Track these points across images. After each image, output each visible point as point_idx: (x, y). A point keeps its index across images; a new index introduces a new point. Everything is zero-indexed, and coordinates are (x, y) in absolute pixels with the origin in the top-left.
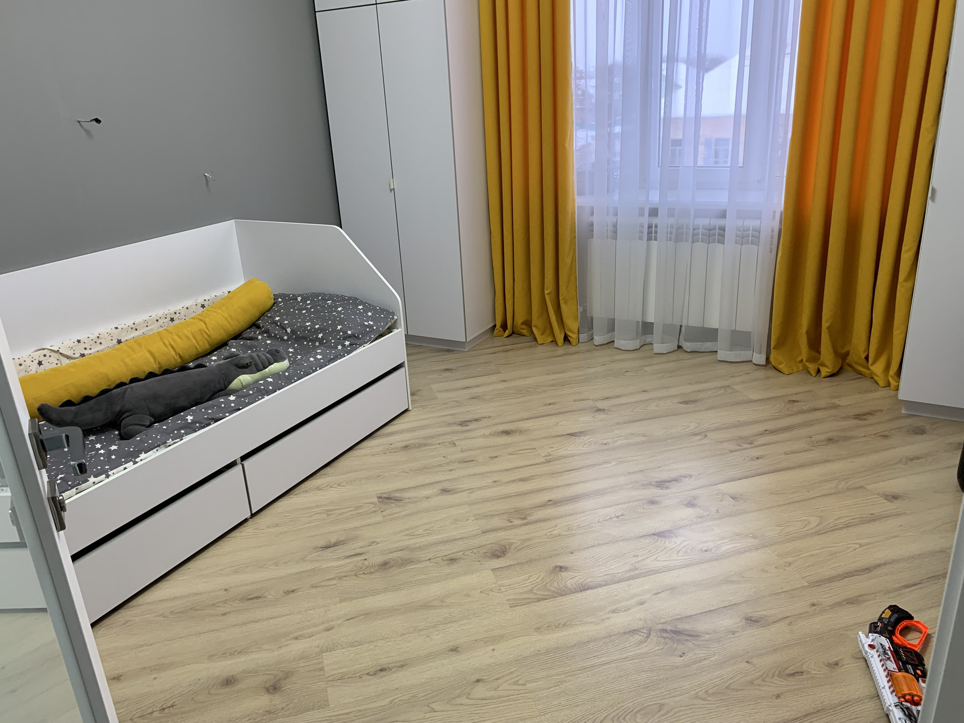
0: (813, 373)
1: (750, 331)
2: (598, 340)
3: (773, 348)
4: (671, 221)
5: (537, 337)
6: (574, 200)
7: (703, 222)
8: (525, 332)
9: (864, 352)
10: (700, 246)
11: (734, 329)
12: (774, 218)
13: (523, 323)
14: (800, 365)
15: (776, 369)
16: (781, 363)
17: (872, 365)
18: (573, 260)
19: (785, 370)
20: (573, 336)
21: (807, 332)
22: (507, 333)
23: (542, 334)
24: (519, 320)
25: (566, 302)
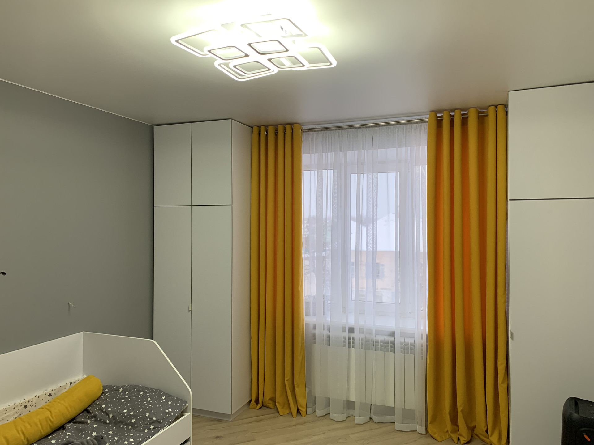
0: (456, 440)
1: (414, 409)
2: (319, 413)
3: (430, 423)
4: (362, 336)
5: (279, 410)
6: (303, 320)
7: (380, 338)
8: (270, 405)
9: (485, 427)
10: (380, 353)
11: (404, 408)
12: (422, 338)
13: (270, 400)
14: (447, 434)
15: (432, 437)
16: (435, 434)
17: (491, 436)
18: (303, 357)
19: (438, 438)
20: (302, 410)
21: (449, 413)
22: (259, 406)
23: (282, 408)
24: (268, 396)
25: (298, 386)
